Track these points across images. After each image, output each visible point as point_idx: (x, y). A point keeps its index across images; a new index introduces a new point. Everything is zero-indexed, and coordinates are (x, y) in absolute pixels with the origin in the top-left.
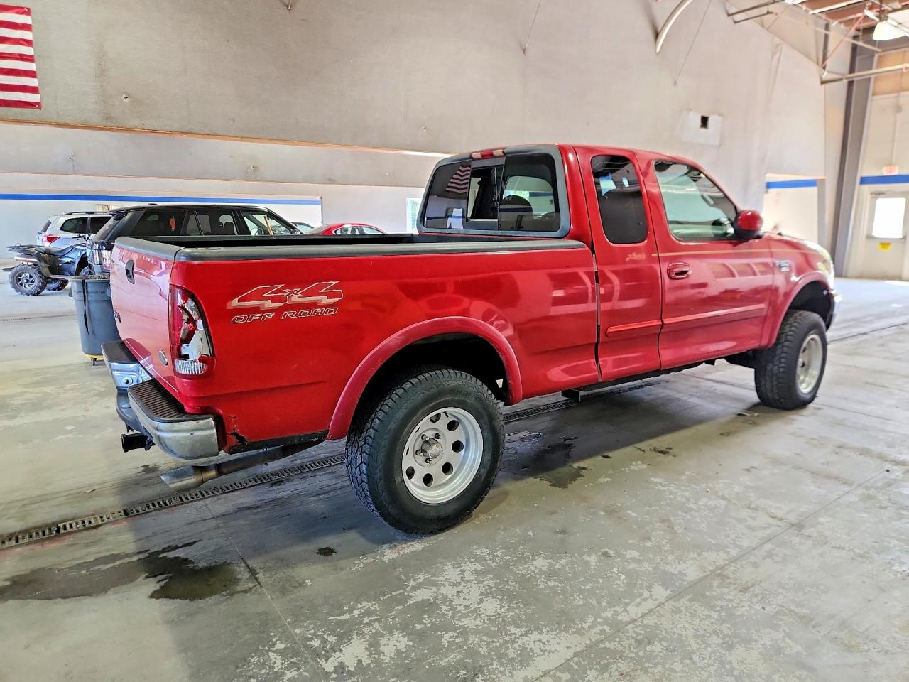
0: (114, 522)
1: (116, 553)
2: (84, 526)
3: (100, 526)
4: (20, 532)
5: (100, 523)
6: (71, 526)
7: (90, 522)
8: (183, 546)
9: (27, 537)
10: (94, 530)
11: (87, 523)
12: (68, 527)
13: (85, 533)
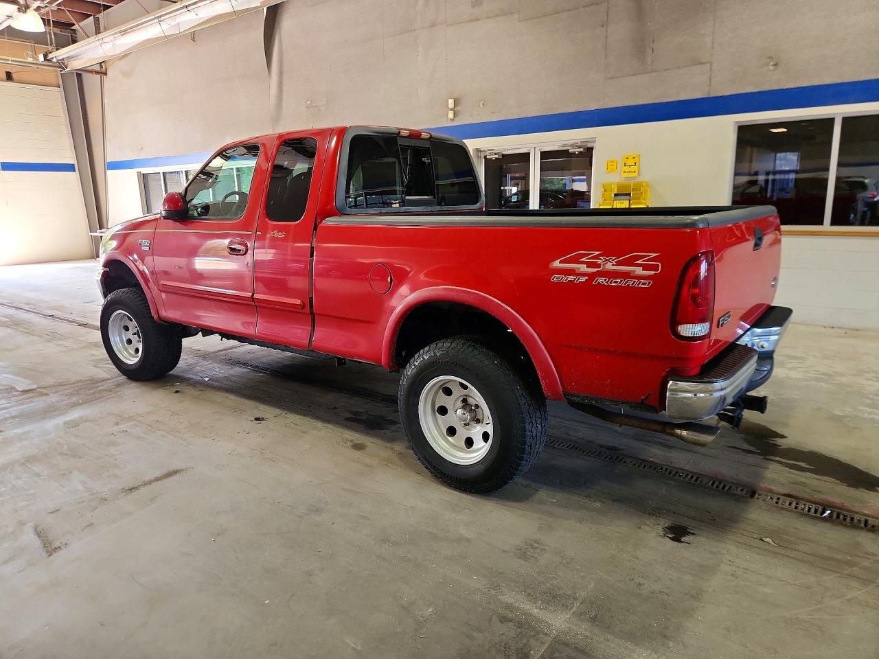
0: (771, 491)
1: (787, 469)
2: (797, 504)
3: (784, 495)
4: (862, 529)
5: (782, 497)
6: (809, 509)
7: (790, 504)
8: (739, 449)
9: (855, 521)
10: (792, 493)
11: (794, 505)
12: (813, 510)
13: (800, 495)
